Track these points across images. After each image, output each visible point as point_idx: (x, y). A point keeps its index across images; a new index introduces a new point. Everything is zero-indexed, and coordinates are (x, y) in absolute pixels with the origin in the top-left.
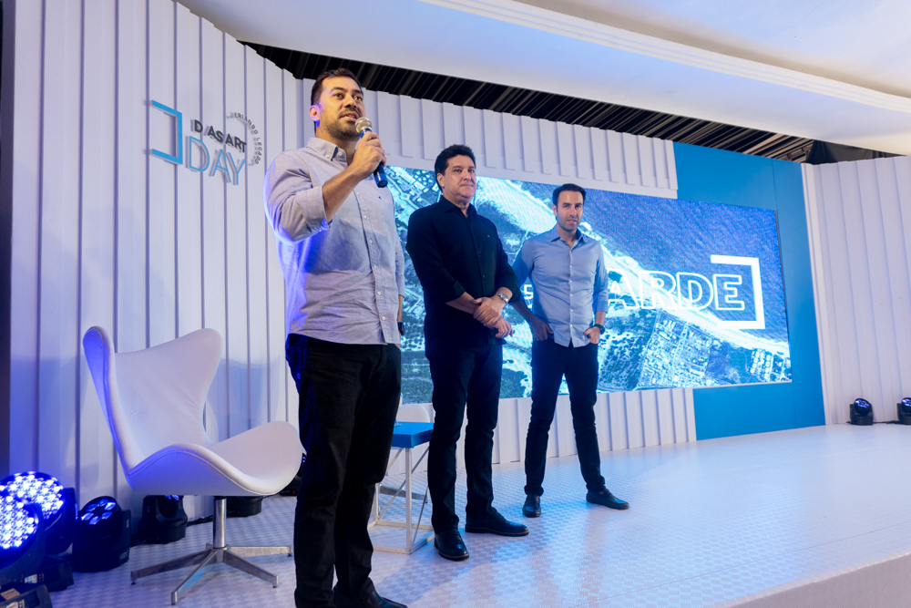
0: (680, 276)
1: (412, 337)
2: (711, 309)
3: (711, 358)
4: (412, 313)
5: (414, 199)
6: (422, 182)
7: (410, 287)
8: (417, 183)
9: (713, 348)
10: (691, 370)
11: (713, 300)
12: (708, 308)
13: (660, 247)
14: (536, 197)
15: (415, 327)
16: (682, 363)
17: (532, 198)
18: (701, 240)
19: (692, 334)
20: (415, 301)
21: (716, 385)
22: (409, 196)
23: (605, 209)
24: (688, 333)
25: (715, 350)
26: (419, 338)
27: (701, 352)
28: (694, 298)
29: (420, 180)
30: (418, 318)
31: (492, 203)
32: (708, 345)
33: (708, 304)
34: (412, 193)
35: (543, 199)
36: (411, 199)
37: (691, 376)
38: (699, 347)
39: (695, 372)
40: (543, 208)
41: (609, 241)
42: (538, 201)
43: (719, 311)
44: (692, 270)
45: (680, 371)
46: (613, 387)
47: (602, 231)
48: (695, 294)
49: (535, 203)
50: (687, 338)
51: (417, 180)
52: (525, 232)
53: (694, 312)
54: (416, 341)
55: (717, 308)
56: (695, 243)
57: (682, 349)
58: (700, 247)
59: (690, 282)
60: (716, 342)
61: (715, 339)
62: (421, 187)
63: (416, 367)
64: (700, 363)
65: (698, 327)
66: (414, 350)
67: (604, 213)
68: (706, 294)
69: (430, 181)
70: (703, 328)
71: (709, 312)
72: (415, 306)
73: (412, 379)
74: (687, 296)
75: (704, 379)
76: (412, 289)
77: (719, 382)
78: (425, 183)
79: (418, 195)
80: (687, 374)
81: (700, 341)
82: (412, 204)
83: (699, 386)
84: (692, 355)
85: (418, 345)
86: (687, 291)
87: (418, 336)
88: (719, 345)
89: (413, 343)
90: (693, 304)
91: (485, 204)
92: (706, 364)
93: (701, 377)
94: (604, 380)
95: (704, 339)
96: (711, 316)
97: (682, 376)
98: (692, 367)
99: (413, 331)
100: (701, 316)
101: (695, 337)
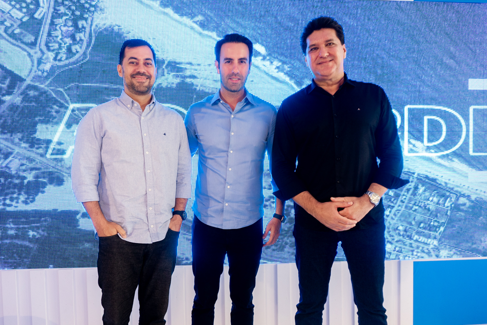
0: (410, 110)
1: (7, 194)
2: (461, 155)
3: (451, 221)
4: (6, 167)
5: (10, 31)
6: (20, 9)
7: (5, 136)
8: (15, 10)
9: (456, 207)
10: (416, 237)
11: (466, 143)
12: (455, 154)
13: (379, 71)
14: (182, 15)
15: (10, 183)
16: (401, 228)
17: (176, 16)
18: (453, 57)
19: (421, 189)
20: (11, 153)
21: (455, 258)
22: (3, 27)
23: (291, 24)
24: (416, 188)
25: (462, 211)
26: (15, 196)
27: (435, 214)
28: (429, 141)
29: (18, 6)
30: (14, 172)
31: (116, 28)
32: (448, 204)
33: (454, 149)
34: (7, 24)
35: (192, 18)
36: (5, 31)
37: (415, 244)
38: (432, 207)
39: (422, 239)
40: (192, 28)
41: (293, 67)
42: (186, 20)
43: (474, 158)
44: (433, 101)
45: (396, 238)
46: (286, 256)
47: (282, 54)
48: (433, 136)
49: (180, 23)
50: (414, 194)
51: (14, 6)
52: (163, 62)
53: (430, 160)
54: (12, 199)
55: (471, 153)
56: (442, 63)
57: (403, 209)
58: (449, 68)
59: (426, 118)
60: (462, 200)
61: (464, 196)
62: (17, 14)
63: (11, 229)
64: (431, 228)
65: (434, 180)
66: (8, 209)
67: (287, 29)
68: (454, 134)
69: (32, 7)
70: (442, 180)
71: (455, 160)
72: (10, 158)
73: (8, 241)
74: (420, 139)
75: (437, 249)
76: (6, 139)
77: (461, 252)
78: (24, 10)
79: (15, 26)
80: (408, 241)
81: (435, 199)
82: (7, 37)
83: (427, 259)
84: (419, 217)
85: (14, 203)
86: (421, 132)
87: (13, 193)
88: (468, 204)
89: (8, 202)
90: (428, 148)
91: (106, 29)
92: (442, 229)
93: (432, 246)
94: (273, 247)
95: (443, 196)
96: (457, 164)
97: (398, 245)
98: (418, 233)
99: (9, 188)
100: (440, 165)
101: (427, 194)
